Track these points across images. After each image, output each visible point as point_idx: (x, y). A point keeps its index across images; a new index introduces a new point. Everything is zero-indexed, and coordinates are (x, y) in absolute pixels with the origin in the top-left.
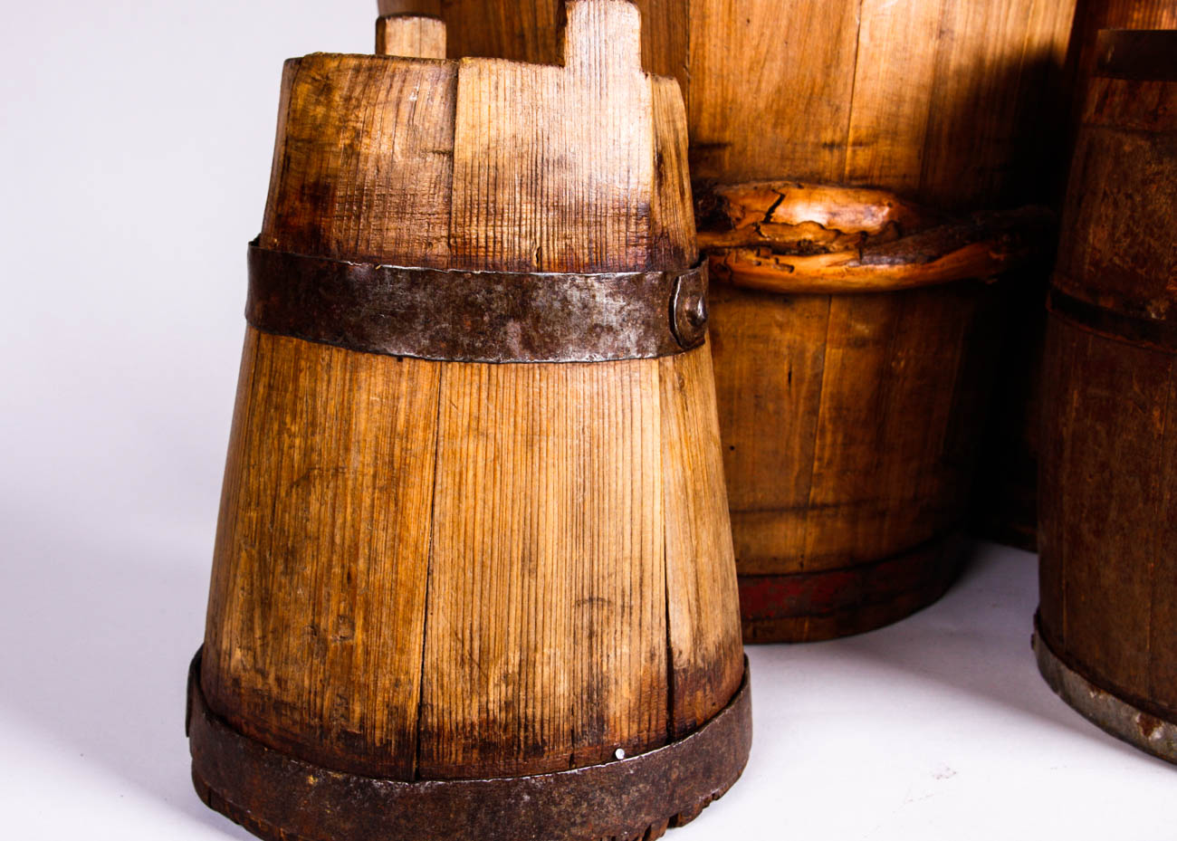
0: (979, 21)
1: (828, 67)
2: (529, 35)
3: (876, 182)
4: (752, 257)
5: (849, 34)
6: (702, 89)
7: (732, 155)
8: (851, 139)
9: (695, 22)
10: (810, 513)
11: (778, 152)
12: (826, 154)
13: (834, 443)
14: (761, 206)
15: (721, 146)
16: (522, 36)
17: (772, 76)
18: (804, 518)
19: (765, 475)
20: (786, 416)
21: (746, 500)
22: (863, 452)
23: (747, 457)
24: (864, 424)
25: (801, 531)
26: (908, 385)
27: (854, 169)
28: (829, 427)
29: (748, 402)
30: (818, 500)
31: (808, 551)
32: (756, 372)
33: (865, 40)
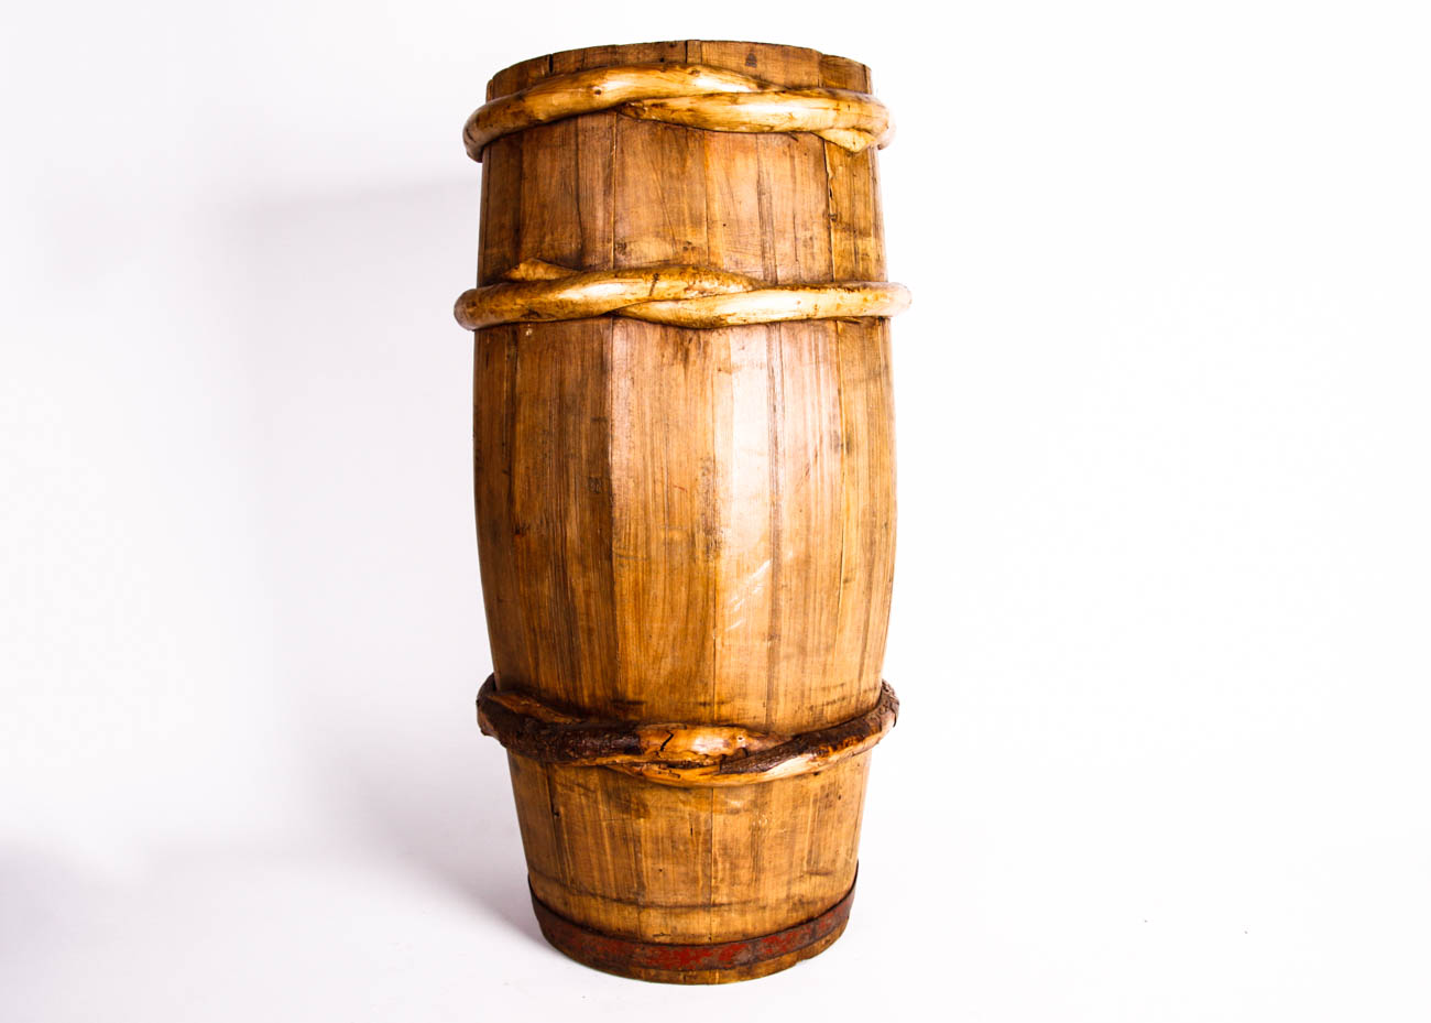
0: (799, 628)
1: (699, 662)
2: (538, 630)
3: (736, 722)
4: (656, 768)
5: (709, 644)
6: (627, 672)
7: (646, 708)
8: (716, 699)
9: (620, 636)
10: (712, 909)
11: (673, 708)
12: (702, 708)
13: (724, 869)
14: (657, 742)
15: (639, 703)
16: (534, 630)
17: (666, 665)
18: (709, 911)
19: (682, 886)
20: (692, 853)
21: (672, 900)
22: (744, 874)
23: (670, 876)
24: (744, 857)
25: (708, 919)
26: (772, 833)
27: (720, 716)
28: (719, 859)
29: (668, 844)
30: (717, 901)
31: (714, 931)
32: (671, 828)
33: (719, 647)
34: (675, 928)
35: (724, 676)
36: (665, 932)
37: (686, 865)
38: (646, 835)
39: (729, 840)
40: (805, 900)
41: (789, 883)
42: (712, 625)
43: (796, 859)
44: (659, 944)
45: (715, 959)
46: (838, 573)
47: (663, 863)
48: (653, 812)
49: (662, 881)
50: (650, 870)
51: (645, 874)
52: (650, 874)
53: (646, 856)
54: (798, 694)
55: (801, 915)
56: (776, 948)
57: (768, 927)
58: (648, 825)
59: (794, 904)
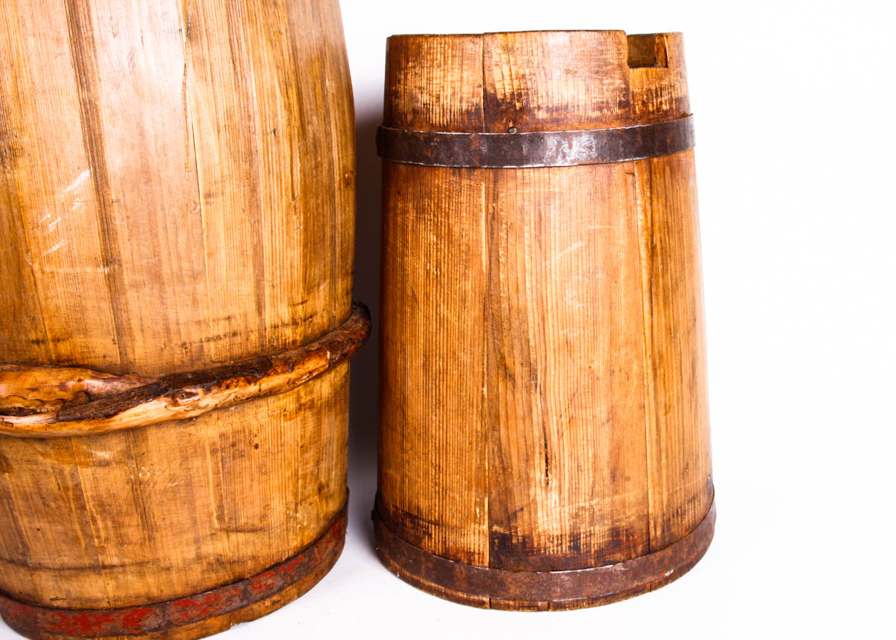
0: (147, 250)
1: (20, 293)
3: (79, 362)
5: (26, 271)
10: (103, 571)
11: (5, 346)
12: (35, 347)
13: (106, 527)
18: (100, 574)
19: (64, 547)
20: (65, 510)
21: (58, 562)
22: (133, 532)
23: (49, 535)
24: (127, 514)
25: (101, 582)
26: (159, 487)
27: (59, 356)
28: (98, 517)
29: (38, 501)
30: (106, 563)
31: (111, 595)
32: (37, 483)
33: (38, 275)
34: (69, 591)
35: (52, 307)
36: (60, 596)
37: (63, 525)
38: (14, 491)
39: (105, 496)
40: (224, 559)
41: (196, 541)
42: (24, 248)
43: (200, 515)
44: (58, 608)
45: (118, 624)
46: (195, 185)
47: (39, 521)
48: (15, 466)
49: (42, 541)
50: (28, 530)
51: (24, 533)
52: (29, 534)
53: (20, 515)
54: (160, 328)
55: (223, 575)
56: (193, 613)
57: (179, 589)
58: (13, 480)
59: (210, 564)
